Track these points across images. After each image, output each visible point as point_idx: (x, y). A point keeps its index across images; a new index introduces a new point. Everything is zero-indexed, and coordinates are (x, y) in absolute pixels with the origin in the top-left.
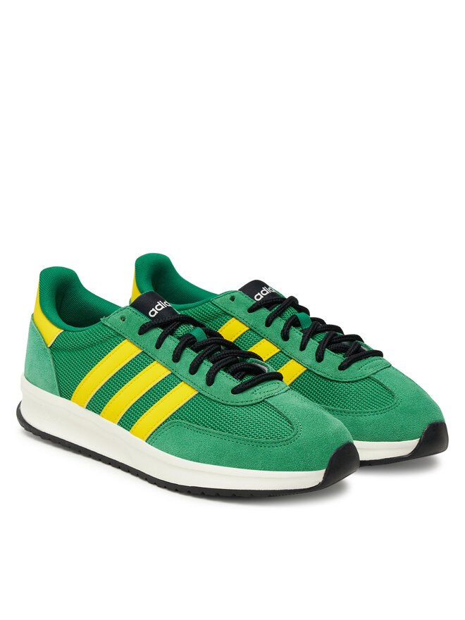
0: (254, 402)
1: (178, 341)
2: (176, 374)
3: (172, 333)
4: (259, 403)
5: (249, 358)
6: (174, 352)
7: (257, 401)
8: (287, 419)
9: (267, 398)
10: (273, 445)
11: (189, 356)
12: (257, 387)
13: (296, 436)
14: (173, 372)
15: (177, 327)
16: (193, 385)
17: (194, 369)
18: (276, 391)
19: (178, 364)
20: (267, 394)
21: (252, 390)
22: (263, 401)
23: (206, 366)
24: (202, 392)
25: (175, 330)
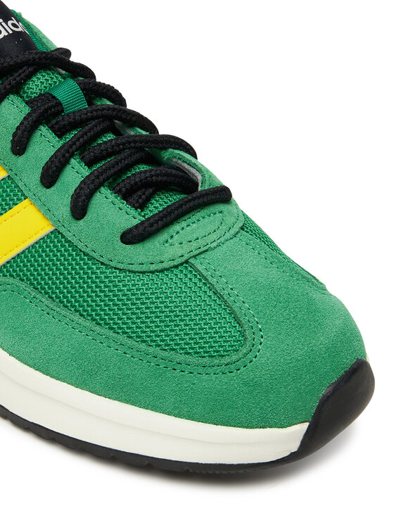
0: (166, 265)
1: (27, 110)
2: (17, 179)
3: (17, 89)
4: (176, 267)
5: (166, 149)
6: (15, 135)
7: (172, 264)
8: (232, 313)
9: (195, 256)
10: (201, 370)
11: (45, 144)
12: (177, 227)
13: (250, 356)
14: (12, 174)
15: (29, 77)
16: (47, 211)
17: (50, 176)
18: (214, 236)
19: (21, 159)
20: (194, 245)
21: (164, 236)
22: (187, 262)
23: (75, 173)
24: (62, 230)
25: (25, 83)
